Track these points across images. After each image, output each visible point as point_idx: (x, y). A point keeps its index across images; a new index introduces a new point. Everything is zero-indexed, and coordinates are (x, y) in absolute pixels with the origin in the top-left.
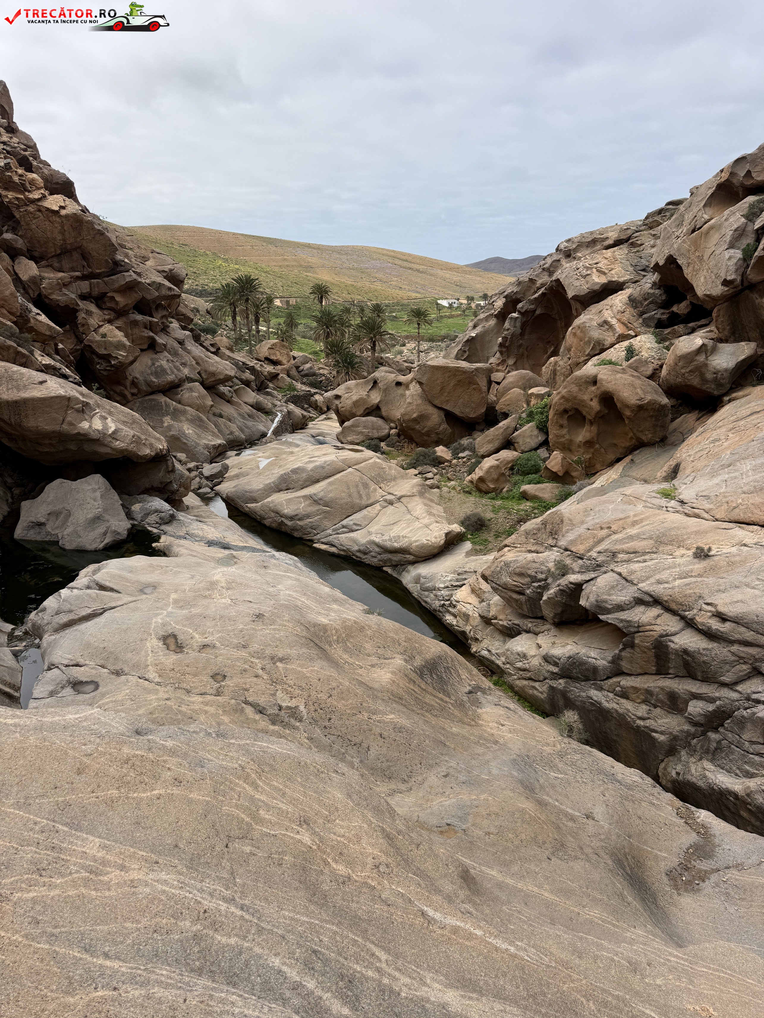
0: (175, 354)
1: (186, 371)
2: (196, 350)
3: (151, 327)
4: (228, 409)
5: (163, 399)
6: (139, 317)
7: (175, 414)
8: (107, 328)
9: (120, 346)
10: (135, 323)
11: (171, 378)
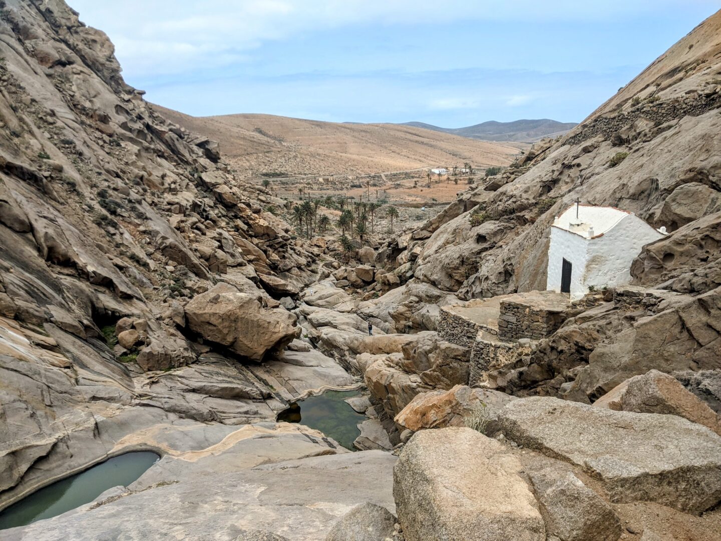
0: (290, 259)
1: (293, 264)
2: (295, 256)
3: (284, 252)
4: (304, 274)
5: (287, 273)
6: (281, 249)
7: (291, 278)
8: (273, 254)
9: (278, 260)
10: (279, 252)
11: (289, 267)
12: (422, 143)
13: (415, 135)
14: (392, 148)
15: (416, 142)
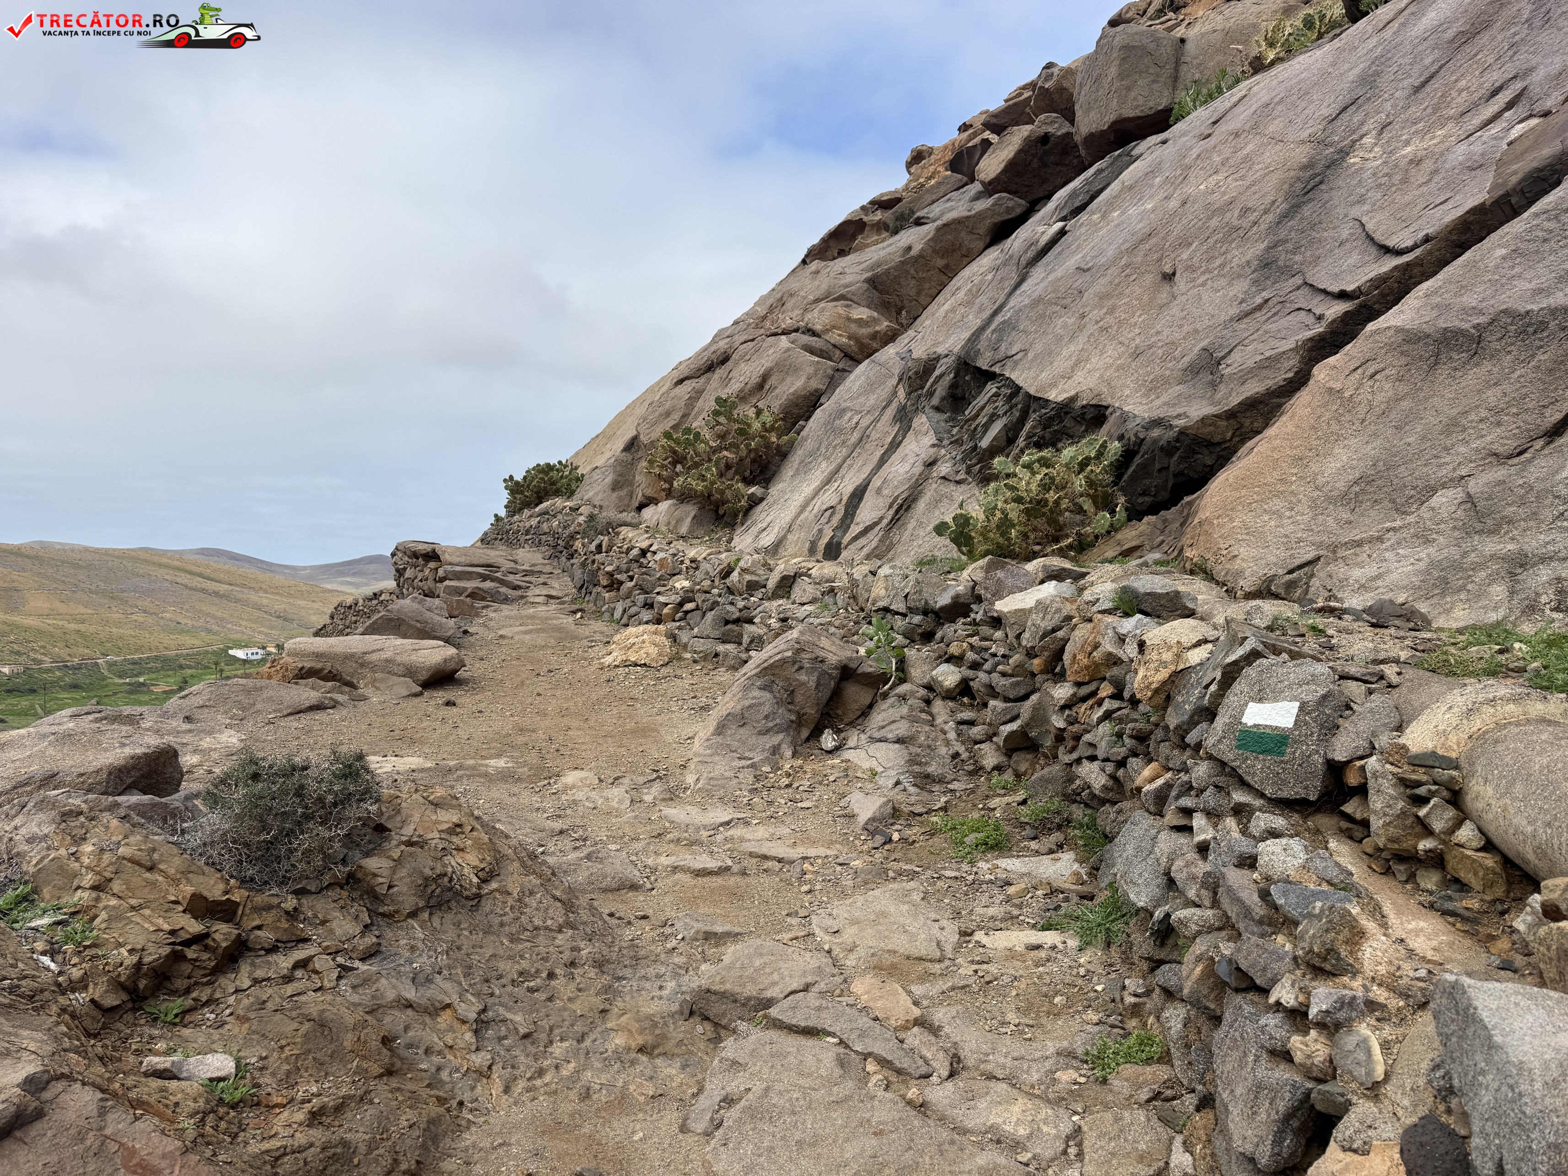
12: (216, 594)
13: (201, 575)
14: (139, 603)
15: (203, 590)
